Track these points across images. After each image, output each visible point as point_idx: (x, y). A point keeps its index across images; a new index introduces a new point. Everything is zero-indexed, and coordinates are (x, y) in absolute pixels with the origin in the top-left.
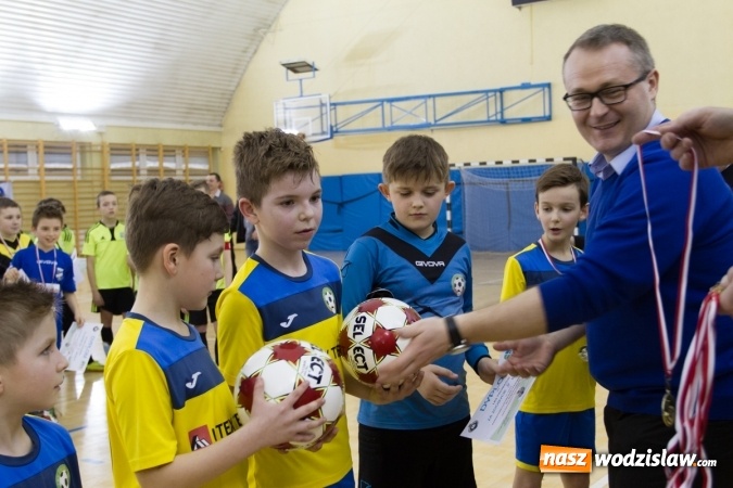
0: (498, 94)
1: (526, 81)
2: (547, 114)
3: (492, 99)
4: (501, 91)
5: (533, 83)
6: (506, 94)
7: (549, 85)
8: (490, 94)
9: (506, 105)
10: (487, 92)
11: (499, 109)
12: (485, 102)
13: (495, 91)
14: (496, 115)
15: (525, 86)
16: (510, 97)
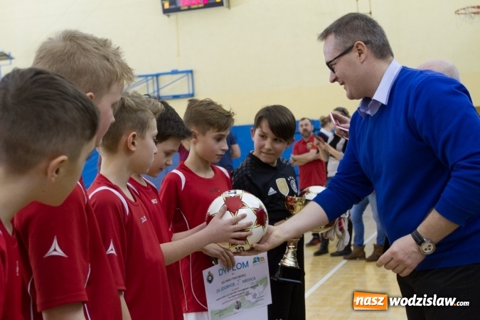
0: (155, 78)
1: (174, 68)
2: (191, 92)
3: (150, 82)
4: (157, 76)
5: (180, 69)
6: (161, 78)
7: (191, 72)
8: (149, 78)
9: (161, 86)
10: (147, 76)
11: (156, 89)
12: (145, 84)
13: (153, 76)
14: (154, 92)
15: (174, 72)
16: (164, 80)
